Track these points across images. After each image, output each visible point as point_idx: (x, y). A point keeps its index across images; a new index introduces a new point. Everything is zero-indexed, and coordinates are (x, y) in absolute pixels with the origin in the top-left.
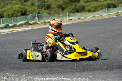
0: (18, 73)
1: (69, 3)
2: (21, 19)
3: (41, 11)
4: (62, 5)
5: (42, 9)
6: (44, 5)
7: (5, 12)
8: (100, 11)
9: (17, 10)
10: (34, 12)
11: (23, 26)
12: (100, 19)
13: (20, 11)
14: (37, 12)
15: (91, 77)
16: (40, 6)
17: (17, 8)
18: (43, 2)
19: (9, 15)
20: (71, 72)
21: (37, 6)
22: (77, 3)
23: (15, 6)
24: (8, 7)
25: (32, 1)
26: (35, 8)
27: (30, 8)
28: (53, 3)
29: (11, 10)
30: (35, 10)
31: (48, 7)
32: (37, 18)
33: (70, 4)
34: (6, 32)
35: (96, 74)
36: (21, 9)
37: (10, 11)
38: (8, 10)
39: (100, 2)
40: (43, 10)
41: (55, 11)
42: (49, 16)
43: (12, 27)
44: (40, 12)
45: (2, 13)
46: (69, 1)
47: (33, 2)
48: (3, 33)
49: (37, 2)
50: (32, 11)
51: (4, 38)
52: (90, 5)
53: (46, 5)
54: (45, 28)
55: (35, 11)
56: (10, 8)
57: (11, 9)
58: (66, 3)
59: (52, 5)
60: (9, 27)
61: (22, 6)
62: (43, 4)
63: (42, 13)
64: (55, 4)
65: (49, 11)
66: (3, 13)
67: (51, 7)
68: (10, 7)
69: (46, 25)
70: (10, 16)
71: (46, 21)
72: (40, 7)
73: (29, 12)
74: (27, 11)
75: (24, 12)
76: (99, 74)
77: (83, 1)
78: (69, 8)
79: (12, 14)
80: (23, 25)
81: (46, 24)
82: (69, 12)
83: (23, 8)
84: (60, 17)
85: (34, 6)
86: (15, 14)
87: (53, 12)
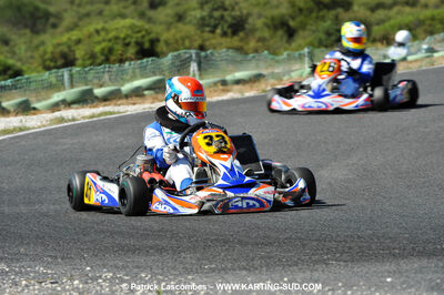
0: (123, 267)
1: (311, 11)
2: (137, 71)
3: (208, 39)
4: (287, 18)
5: (213, 32)
6: (222, 17)
7: (80, 46)
8: (423, 39)
9: (124, 39)
10: (183, 44)
11: (143, 96)
12: (424, 68)
13: (133, 40)
14: (196, 44)
15: (389, 280)
16: (206, 22)
17: (125, 30)
18: (216, 9)
19: (93, 56)
20: (316, 262)
21: (195, 21)
22: (340, 10)
23: (116, 21)
24: (91, 28)
25: (178, 4)
26: (188, 29)
27: (168, 29)
28: (255, 11)
29: (100, 38)
30: (187, 37)
31: (237, 27)
32: (194, 67)
33: (314, 15)
34: (84, 118)
35: (407, 271)
36: (139, 35)
37: (99, 43)
38: (90, 36)
39: (426, 6)
40: (216, 39)
41: (262, 40)
42: (239, 57)
43: (106, 99)
44: (207, 43)
45: (69, 47)
46: (311, 4)
47: (180, 9)
48: (70, 120)
49: (194, 9)
50: (177, 41)
51: (75, 141)
52: (390, 19)
53: (229, 19)
54: (223, 101)
55: (187, 43)
56: (97, 32)
57: (103, 34)
58: (301, 10)
59: (250, 20)
60: (93, 102)
61: (139, 23)
62: (217, 14)
63: (215, 48)
64: (260, 16)
65: (241, 40)
66: (73, 48)
67: (247, 26)
68: (99, 27)
69: (228, 91)
70: (99, 61)
71: (229, 78)
72: (208, 26)
73: (167, 43)
74: (158, 40)
75: (147, 45)
76: (420, 270)
77: (364, 4)
78: (314, 28)
79: (106, 52)
80: (146, 92)
81: (228, 87)
82: (311, 45)
83: (146, 30)
84: (277, 62)
85: (185, 24)
86: (115, 53)
87: (252, 44)
